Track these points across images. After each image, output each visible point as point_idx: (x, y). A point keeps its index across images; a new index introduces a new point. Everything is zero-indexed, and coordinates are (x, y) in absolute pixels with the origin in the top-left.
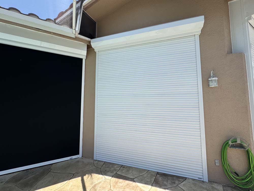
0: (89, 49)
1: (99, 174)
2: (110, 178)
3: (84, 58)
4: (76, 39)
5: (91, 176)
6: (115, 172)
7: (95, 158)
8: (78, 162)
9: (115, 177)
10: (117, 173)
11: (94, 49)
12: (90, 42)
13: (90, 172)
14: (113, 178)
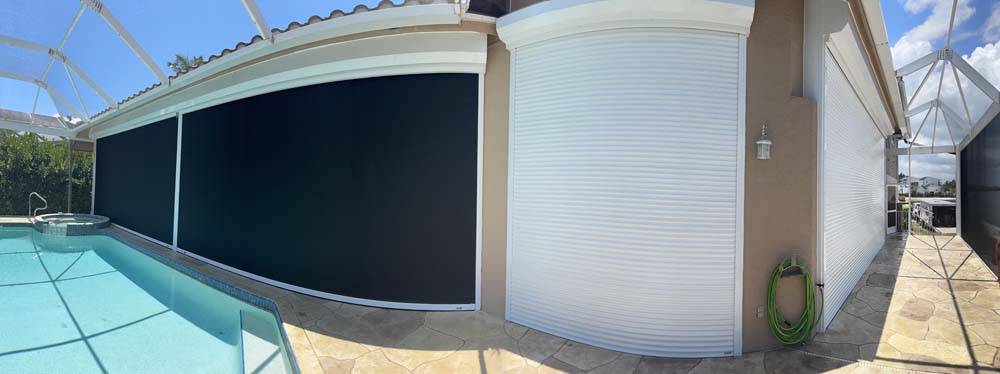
0: (491, 46)
1: (515, 353)
2: (538, 364)
3: (481, 71)
4: (463, 25)
5: (499, 353)
6: (549, 354)
7: (507, 318)
8: (473, 318)
9: (548, 365)
10: (555, 356)
11: (505, 45)
12: (494, 27)
13: (498, 345)
14: (543, 366)
